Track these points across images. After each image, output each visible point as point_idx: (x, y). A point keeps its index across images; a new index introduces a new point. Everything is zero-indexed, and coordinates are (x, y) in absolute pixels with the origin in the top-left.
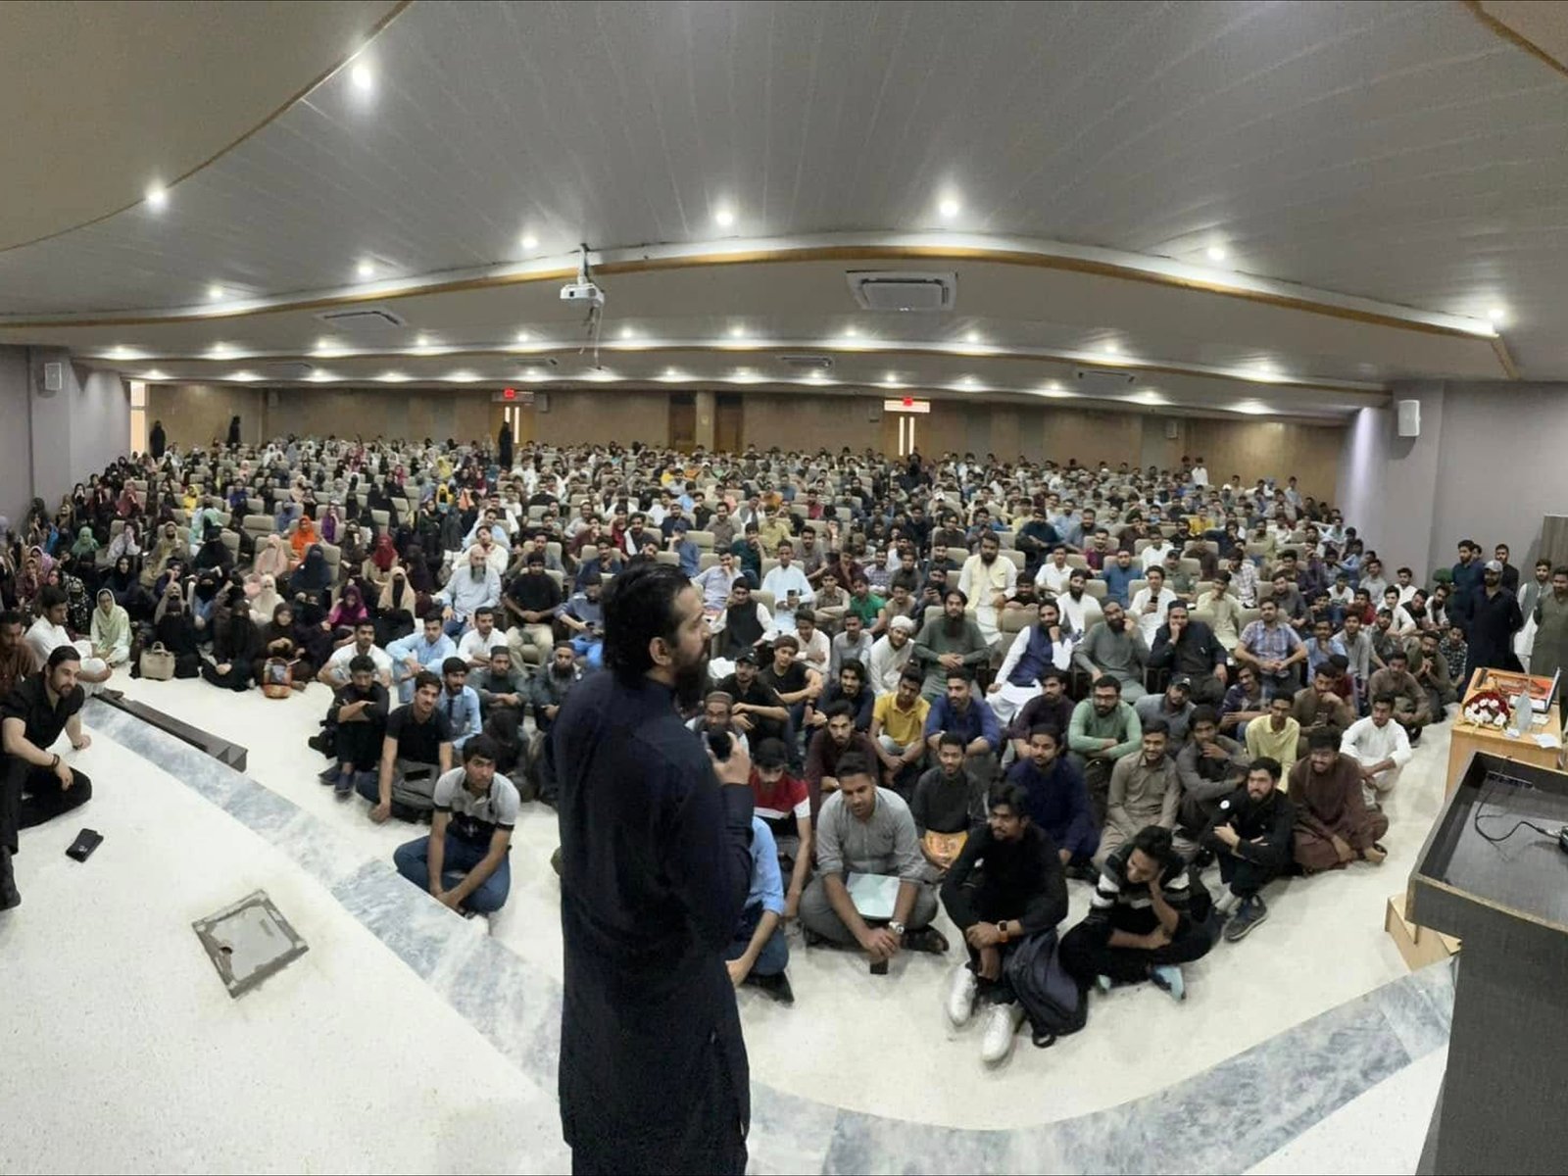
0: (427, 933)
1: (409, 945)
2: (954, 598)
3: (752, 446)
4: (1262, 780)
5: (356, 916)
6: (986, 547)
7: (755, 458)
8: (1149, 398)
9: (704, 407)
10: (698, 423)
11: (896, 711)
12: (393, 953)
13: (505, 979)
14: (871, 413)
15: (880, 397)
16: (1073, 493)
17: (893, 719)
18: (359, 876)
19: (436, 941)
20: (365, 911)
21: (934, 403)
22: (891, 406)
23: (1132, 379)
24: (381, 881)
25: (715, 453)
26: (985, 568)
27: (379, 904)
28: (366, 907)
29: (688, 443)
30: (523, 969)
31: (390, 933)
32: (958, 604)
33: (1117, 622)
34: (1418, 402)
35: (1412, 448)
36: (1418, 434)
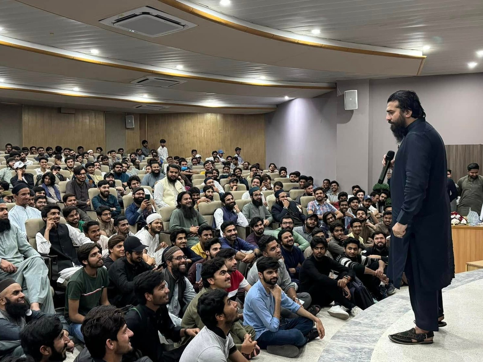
26: (172, 185)
33: (259, 200)
34: (356, 91)
35: (352, 116)
36: (357, 108)
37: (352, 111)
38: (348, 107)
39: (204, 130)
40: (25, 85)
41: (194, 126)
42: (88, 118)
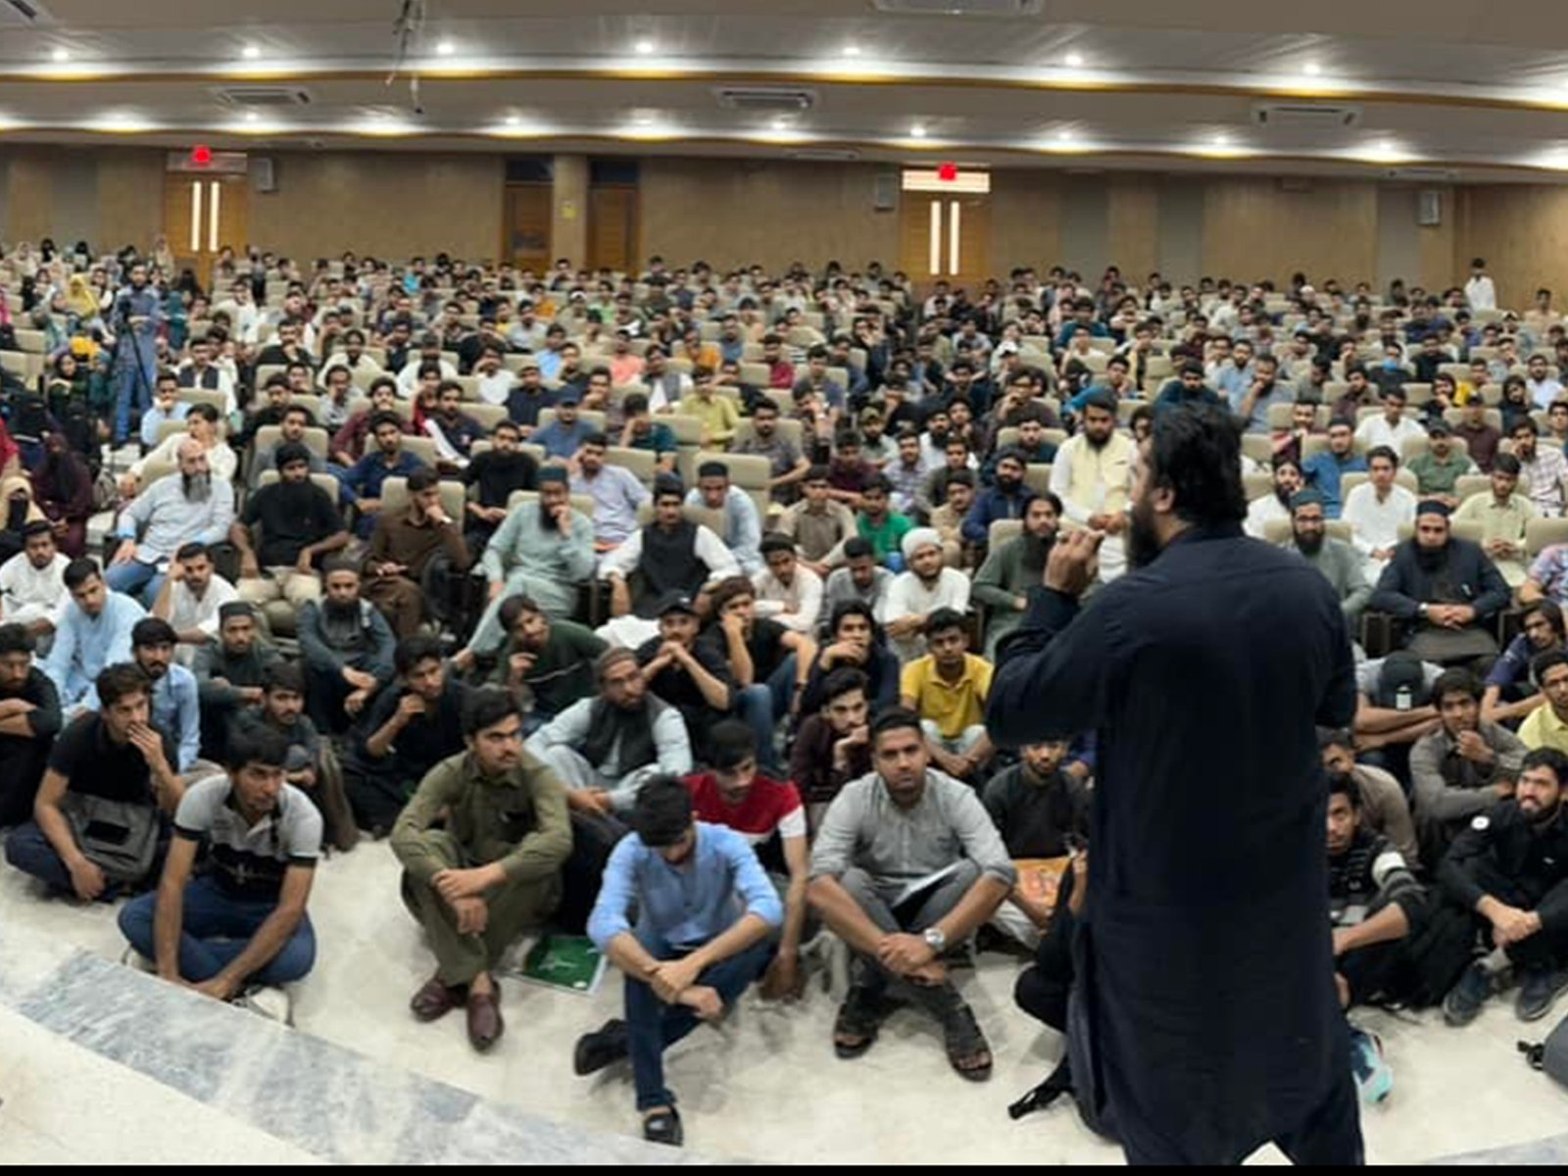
0: (197, 1039)
1: (169, 1062)
2: (1040, 505)
3: (657, 260)
4: (1541, 782)
5: (72, 1039)
6: (1093, 419)
7: (662, 283)
8: (1383, 151)
9: (566, 183)
10: (556, 216)
11: (937, 684)
12: (149, 1079)
13: (337, 1082)
14: (878, 196)
15: (894, 165)
16: (1251, 331)
17: (935, 698)
18: (62, 980)
19: (212, 1049)
20: (85, 1029)
21: (997, 175)
22: (915, 181)
23: (1349, 119)
24: (100, 981)
25: (586, 273)
26: (1092, 454)
27: (108, 1014)
28: (86, 1022)
29: (537, 254)
30: (364, 1068)
31: (135, 1053)
32: (1048, 514)
33: (1309, 536)
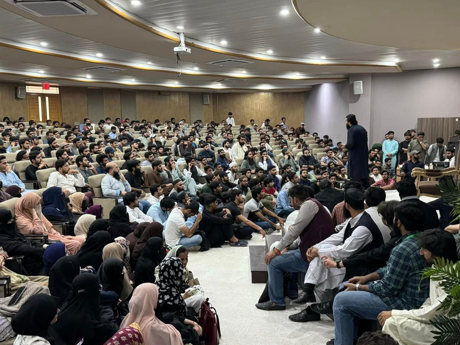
21: (61, 88)
34: (362, 81)
35: (359, 98)
36: (362, 93)
37: (359, 95)
38: (356, 92)
39: (259, 104)
40: (146, 82)
41: (252, 102)
42: (178, 98)
